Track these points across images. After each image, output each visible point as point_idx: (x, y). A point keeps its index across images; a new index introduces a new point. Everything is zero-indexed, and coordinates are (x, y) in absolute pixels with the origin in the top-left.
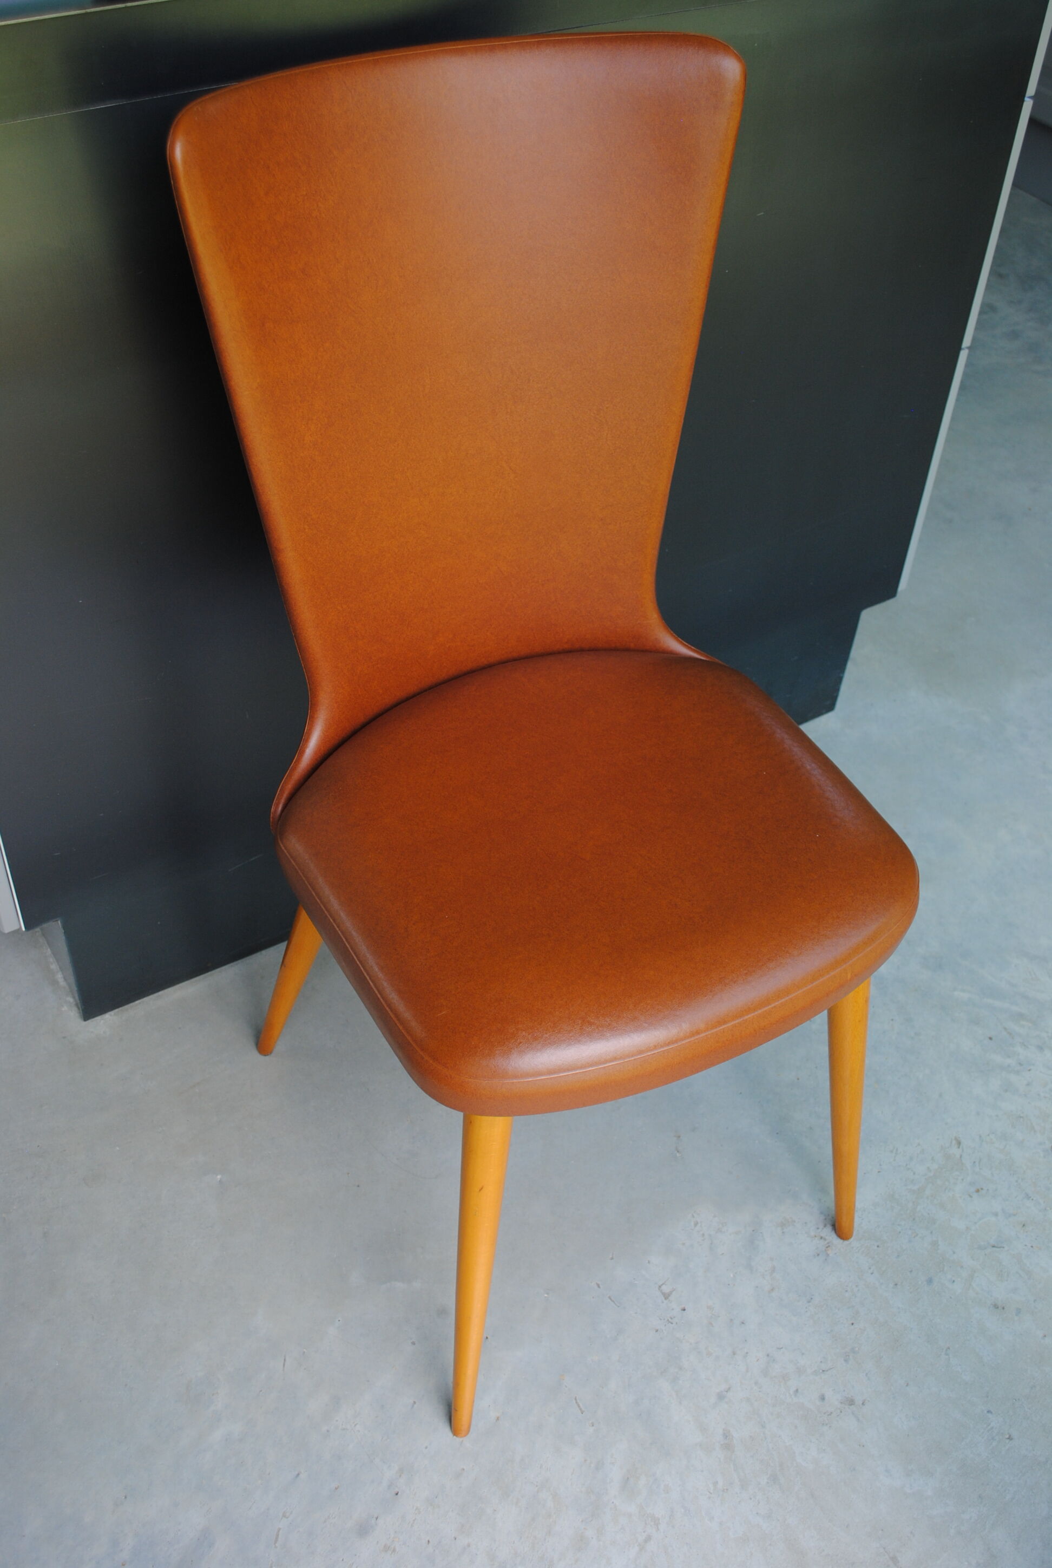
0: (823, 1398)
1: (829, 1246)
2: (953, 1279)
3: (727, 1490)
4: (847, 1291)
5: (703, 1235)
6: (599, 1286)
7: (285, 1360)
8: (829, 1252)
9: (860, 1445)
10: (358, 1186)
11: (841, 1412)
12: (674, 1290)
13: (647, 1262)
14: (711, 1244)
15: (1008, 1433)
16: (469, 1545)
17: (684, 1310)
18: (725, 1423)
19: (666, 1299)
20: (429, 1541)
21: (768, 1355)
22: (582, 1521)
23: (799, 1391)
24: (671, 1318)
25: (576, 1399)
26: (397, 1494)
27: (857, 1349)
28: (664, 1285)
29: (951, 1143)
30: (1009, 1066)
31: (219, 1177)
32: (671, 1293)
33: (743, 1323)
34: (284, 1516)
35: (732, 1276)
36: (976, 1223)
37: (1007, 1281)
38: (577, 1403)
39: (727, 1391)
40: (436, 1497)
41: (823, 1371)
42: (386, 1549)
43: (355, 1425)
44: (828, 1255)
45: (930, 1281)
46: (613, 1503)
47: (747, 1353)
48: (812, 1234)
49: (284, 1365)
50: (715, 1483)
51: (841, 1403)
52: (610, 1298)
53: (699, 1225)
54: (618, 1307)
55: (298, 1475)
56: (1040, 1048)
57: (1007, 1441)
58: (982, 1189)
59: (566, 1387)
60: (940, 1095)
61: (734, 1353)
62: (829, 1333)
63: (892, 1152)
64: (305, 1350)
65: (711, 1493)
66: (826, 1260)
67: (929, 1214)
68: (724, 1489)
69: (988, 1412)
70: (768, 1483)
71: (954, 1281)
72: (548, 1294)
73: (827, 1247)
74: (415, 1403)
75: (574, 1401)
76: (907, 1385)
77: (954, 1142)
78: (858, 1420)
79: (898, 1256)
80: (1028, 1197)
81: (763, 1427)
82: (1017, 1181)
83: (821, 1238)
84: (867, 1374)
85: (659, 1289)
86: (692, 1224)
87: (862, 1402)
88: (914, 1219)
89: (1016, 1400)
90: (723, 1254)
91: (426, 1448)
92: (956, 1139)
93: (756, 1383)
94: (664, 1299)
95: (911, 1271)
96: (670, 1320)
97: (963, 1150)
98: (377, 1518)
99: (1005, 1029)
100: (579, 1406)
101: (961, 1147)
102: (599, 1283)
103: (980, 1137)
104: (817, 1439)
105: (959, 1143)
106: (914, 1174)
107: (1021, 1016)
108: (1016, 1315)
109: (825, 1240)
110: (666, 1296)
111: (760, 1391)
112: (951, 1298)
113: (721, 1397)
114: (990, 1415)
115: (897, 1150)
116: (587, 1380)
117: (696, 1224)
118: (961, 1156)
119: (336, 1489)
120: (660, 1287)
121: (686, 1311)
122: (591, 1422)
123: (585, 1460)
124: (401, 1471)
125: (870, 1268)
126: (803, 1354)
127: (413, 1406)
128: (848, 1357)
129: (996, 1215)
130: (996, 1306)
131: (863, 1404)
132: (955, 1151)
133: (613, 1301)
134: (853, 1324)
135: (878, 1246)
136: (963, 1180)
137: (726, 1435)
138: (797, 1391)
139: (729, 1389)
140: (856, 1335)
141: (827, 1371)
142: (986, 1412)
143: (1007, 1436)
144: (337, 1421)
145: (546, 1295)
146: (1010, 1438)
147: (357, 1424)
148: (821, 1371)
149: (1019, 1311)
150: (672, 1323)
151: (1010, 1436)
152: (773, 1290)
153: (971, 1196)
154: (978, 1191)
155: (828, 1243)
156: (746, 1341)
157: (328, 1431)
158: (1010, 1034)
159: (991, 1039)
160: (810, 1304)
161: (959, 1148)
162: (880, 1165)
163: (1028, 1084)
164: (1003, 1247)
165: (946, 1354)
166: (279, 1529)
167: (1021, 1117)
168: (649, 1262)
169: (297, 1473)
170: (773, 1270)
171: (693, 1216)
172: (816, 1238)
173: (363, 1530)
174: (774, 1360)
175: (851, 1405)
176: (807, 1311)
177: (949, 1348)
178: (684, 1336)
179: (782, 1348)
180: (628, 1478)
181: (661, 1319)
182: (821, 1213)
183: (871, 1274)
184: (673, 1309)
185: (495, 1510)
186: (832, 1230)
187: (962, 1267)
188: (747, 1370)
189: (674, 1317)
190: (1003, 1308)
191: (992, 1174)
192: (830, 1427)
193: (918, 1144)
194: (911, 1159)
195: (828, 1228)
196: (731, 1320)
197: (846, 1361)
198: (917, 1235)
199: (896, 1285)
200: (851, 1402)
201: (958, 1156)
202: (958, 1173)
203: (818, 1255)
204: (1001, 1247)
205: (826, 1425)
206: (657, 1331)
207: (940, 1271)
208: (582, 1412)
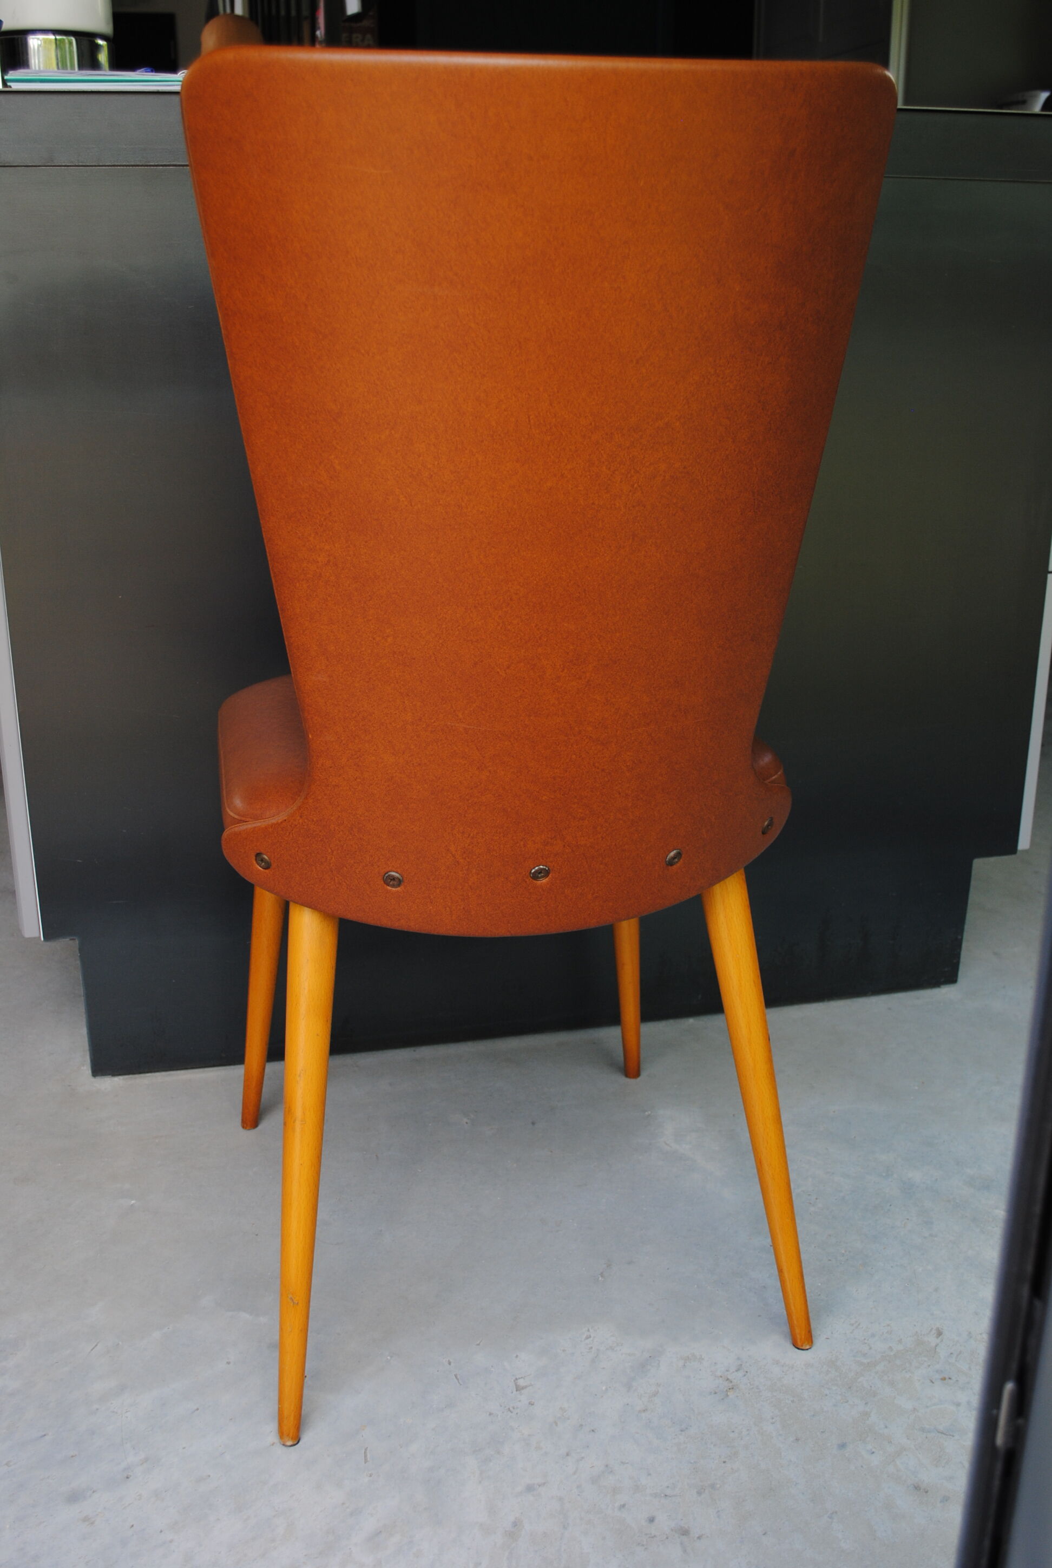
0: (652, 1520)
1: (733, 1388)
2: (874, 1450)
4: (733, 1432)
5: (591, 1348)
6: (450, 1363)
7: (96, 1345)
8: (729, 1394)
10: (257, 1235)
11: (667, 1538)
12: (531, 1385)
13: (515, 1355)
14: (596, 1357)
16: (171, 1541)
17: (532, 1405)
18: (522, 1513)
19: (517, 1391)
20: (133, 1526)
21: (607, 1466)
22: (305, 1555)
23: (626, 1506)
24: (514, 1408)
25: (366, 1449)
26: (127, 1478)
27: (718, 1486)
28: (522, 1379)
29: (930, 1331)
31: (133, 1202)
32: (523, 1388)
33: (593, 1431)
34: (7, 1464)
35: (604, 1388)
36: (927, 1407)
37: (943, 1467)
38: (365, 1453)
39: (539, 1486)
40: (166, 1491)
41: (666, 1496)
42: (86, 1519)
43: (126, 1412)
44: (727, 1395)
45: (842, 1446)
46: (350, 1549)
47: (583, 1458)
48: (719, 1374)
49: (93, 1348)
51: (672, 1530)
52: (456, 1376)
53: (591, 1339)
54: (461, 1385)
55: (45, 1435)
58: (950, 1378)
59: (362, 1436)
60: (936, 1290)
61: (568, 1455)
62: (691, 1463)
63: (852, 1325)
64: (120, 1343)
66: (723, 1399)
67: (871, 1387)
71: (873, 1453)
72: (391, 1357)
73: (730, 1389)
74: (198, 1409)
75: (363, 1451)
76: (765, 1534)
77: (934, 1331)
78: (685, 1551)
79: (813, 1415)
81: (565, 1528)
83: (728, 1379)
84: (718, 1511)
85: (514, 1381)
86: (584, 1337)
87: (697, 1536)
88: (850, 1388)
90: (604, 1368)
91: (184, 1448)
92: (937, 1329)
93: (578, 1487)
94: (514, 1390)
95: (822, 1432)
96: (511, 1409)
97: (942, 1341)
98: (94, 1492)
100: (366, 1456)
101: (941, 1337)
102: (451, 1360)
103: (970, 1333)
104: (623, 1556)
105: (939, 1333)
106: (870, 1348)
108: (941, 1502)
109: (731, 1382)
110: (519, 1389)
111: (579, 1495)
112: (862, 1467)
113: (530, 1489)
115: (859, 1325)
116: (389, 1436)
117: (588, 1337)
119: (72, 1456)
120: (516, 1379)
122: (370, 1473)
123: (343, 1504)
124: (145, 1460)
125: (773, 1418)
126: (649, 1474)
128: (702, 1491)
129: (958, 1405)
130: (917, 1488)
131: (699, 1538)
132: (932, 1340)
133: (458, 1380)
134: (724, 1462)
135: (793, 1401)
136: (929, 1366)
137: (515, 1524)
138: (623, 1506)
139: (544, 1484)
140: (724, 1473)
141: (671, 1497)
144: (112, 1404)
145: (389, 1358)
147: (129, 1411)
148: (663, 1495)
150: (512, 1412)
152: (644, 1411)
153: (932, 1381)
155: (733, 1386)
156: (588, 1447)
157: (97, 1409)
160: (683, 1433)
161: (937, 1337)
162: (832, 1333)
164: (953, 1436)
165: (830, 1517)
168: (517, 1356)
169: (43, 1434)
170: (655, 1394)
171: (588, 1330)
172: (721, 1379)
173: (74, 1498)
174: (611, 1472)
175: (683, 1535)
176: (674, 1438)
177: (836, 1512)
178: (518, 1426)
179: (628, 1463)
180: (380, 1532)
181: (501, 1406)
182: (738, 1359)
183: (773, 1423)
184: (520, 1401)
185: (218, 1519)
186: (745, 1376)
187: (890, 1442)
188: (575, 1473)
189: (517, 1408)
190: (927, 1492)
191: (970, 1369)
192: (646, 1549)
193: (888, 1325)
194: (873, 1335)
195: (740, 1374)
196: (581, 1425)
197: (699, 1493)
198: (847, 1402)
199: (797, 1440)
200: (685, 1532)
201: (933, 1344)
202: (926, 1359)
203: (716, 1393)
204: (950, 1435)
205: (643, 1545)
206: (490, 1414)
207: (860, 1440)
208: (366, 1461)
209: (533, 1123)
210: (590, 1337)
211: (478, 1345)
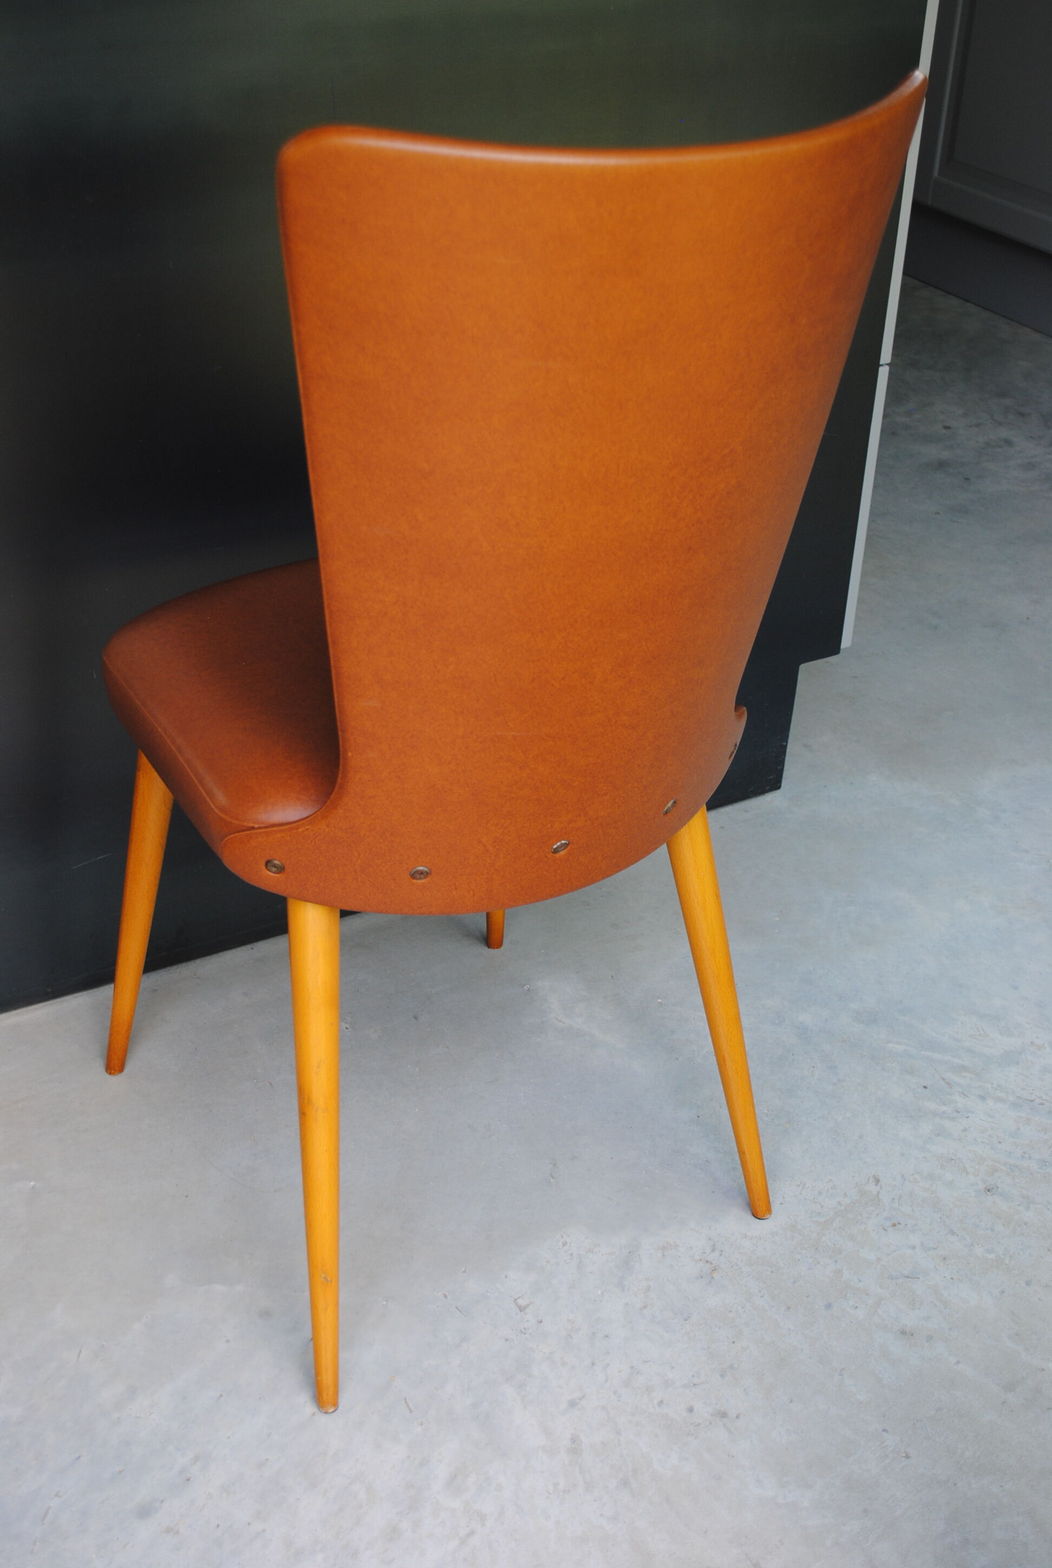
0: (691, 1410)
1: (715, 1270)
2: (856, 1305)
3: (569, 1491)
4: (731, 1312)
5: (572, 1254)
6: (446, 1297)
7: (80, 1351)
8: (713, 1276)
9: (729, 1456)
10: (187, 1197)
11: (711, 1423)
12: (531, 1303)
13: (504, 1276)
14: (580, 1263)
15: (905, 1452)
16: (264, 1531)
18: (575, 1428)
19: (521, 1311)
20: (218, 1526)
21: (632, 1367)
22: (397, 1513)
23: (665, 1402)
24: (525, 1329)
25: (405, 1399)
26: (188, 1480)
27: (736, 1366)
28: (521, 1298)
29: (869, 1180)
30: (944, 1112)
32: (525, 1307)
33: (606, 1336)
34: (57, 1495)
35: (599, 1292)
36: (888, 1255)
37: (919, 1309)
38: (406, 1402)
40: (233, 1485)
41: (695, 1384)
42: (168, 1530)
43: (150, 1414)
44: (713, 1278)
45: (829, 1306)
46: (435, 1498)
47: (608, 1364)
48: (698, 1258)
49: (79, 1355)
50: (556, 1485)
51: (711, 1415)
52: (457, 1308)
53: (568, 1245)
54: (466, 1316)
55: (79, 1457)
56: (983, 1098)
57: (903, 1459)
58: (899, 1224)
59: (396, 1387)
60: (861, 1137)
61: (593, 1364)
62: (705, 1349)
63: (798, 1186)
64: (104, 1343)
65: (550, 1494)
66: (710, 1282)
67: (834, 1244)
68: (565, 1491)
69: (884, 1430)
70: (617, 1486)
71: (857, 1307)
72: (386, 1301)
73: (713, 1271)
74: (221, 1396)
75: (403, 1401)
76: (791, 1401)
77: (872, 1180)
78: (730, 1432)
79: (794, 1282)
80: (952, 1233)
81: (619, 1434)
82: (941, 1218)
83: (707, 1262)
84: (745, 1390)
85: (514, 1302)
86: (561, 1244)
87: (735, 1415)
88: (817, 1249)
89: (917, 1421)
90: (591, 1272)
91: (228, 1438)
92: (874, 1176)
93: (615, 1393)
94: (518, 1311)
95: (807, 1296)
96: (523, 1330)
97: (881, 1188)
98: (162, 1502)
99: (943, 1079)
100: (408, 1406)
101: (879, 1184)
102: (447, 1293)
103: (903, 1176)
104: (680, 1448)
105: (877, 1181)
106: (822, 1207)
107: (964, 1068)
108: (927, 1341)
109: (711, 1263)
110: (522, 1309)
111: (618, 1401)
112: (851, 1322)
113: (572, 1404)
114: (885, 1434)
115: (805, 1184)
116: (421, 1382)
117: (565, 1244)
118: (878, 1193)
119: (120, 1472)
120: (515, 1300)
121: (542, 1323)
122: (419, 1421)
123: (409, 1457)
124: (196, 1459)
125: (760, 1292)
126: (673, 1368)
127: (219, 1398)
128: (724, 1373)
129: (914, 1248)
130: (903, 1332)
131: (737, 1417)
132: (872, 1188)
133: (461, 1311)
134: (734, 1342)
135: (772, 1272)
136: (878, 1214)
137: (574, 1440)
138: (661, 1402)
139: (584, 1397)
140: (737, 1353)
141: (699, 1384)
142: (880, 1430)
143: (904, 1455)
144: (130, 1409)
145: (384, 1303)
146: (907, 1457)
147: (152, 1413)
148: (692, 1385)
149: (930, 1338)
150: (525, 1334)
151: (907, 1454)
152: (645, 1307)
153: (884, 1229)
154: (894, 1225)
155: (714, 1267)
156: (608, 1353)
157: (119, 1418)
158: (948, 1084)
159: (925, 1087)
160: (687, 1322)
161: (876, 1185)
162: (784, 1198)
163: (964, 1130)
164: (918, 1278)
165: (840, 1375)
166: (49, 1508)
167: (952, 1159)
168: (506, 1277)
169: (77, 1455)
170: (648, 1289)
171: (562, 1237)
172: (701, 1262)
173: (145, 1512)
174: (638, 1372)
175: (723, 1417)
176: (682, 1329)
177: (844, 1369)
178: (537, 1346)
179: (649, 1361)
180: (456, 1475)
181: (513, 1330)
182: (710, 1239)
183: (762, 1297)
184: (528, 1321)
185: (299, 1499)
186: (721, 1255)
187: (868, 1295)
188: (606, 1381)
189: (529, 1328)
190: (912, 1335)
191: (913, 1211)
192: (696, 1437)
193: (831, 1180)
194: (820, 1193)
195: (717, 1254)
196: (594, 1333)
197: (722, 1376)
198: (819, 1263)
199: (789, 1308)
200: (724, 1415)
201: (875, 1193)
202: (873, 1208)
203: (702, 1277)
204: (915, 1278)
205: (692, 1435)
206: (507, 1340)
207: (842, 1297)
208: (411, 1412)
209: (416, 1018)
210: (566, 1243)
211: (464, 1272)
